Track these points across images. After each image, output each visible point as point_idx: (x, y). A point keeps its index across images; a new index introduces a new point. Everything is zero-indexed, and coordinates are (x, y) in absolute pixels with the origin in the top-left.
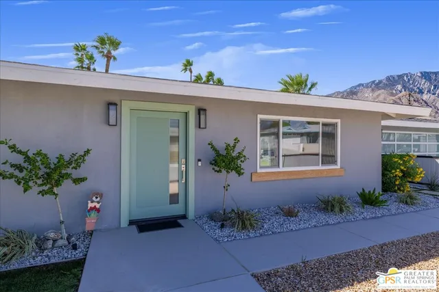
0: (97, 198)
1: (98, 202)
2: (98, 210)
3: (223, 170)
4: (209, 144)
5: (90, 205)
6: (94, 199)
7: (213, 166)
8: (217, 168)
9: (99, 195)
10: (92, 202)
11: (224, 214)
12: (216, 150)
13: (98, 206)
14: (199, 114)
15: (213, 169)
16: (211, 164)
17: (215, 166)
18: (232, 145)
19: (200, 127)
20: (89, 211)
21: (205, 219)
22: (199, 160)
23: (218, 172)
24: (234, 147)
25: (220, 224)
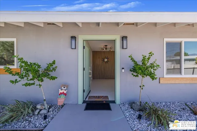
0: (64, 88)
1: (65, 90)
2: (65, 94)
3: (139, 75)
4: (129, 57)
5: (61, 91)
6: (63, 88)
7: (132, 73)
8: (135, 74)
9: (66, 86)
10: (62, 90)
11: (140, 105)
12: (134, 61)
13: (65, 92)
14: (123, 40)
15: (132, 74)
16: (131, 71)
17: (134, 72)
18: (147, 57)
19: (123, 48)
20: (60, 95)
21: (127, 106)
22: (123, 68)
23: (136, 76)
24: (149, 59)
25: (138, 113)
